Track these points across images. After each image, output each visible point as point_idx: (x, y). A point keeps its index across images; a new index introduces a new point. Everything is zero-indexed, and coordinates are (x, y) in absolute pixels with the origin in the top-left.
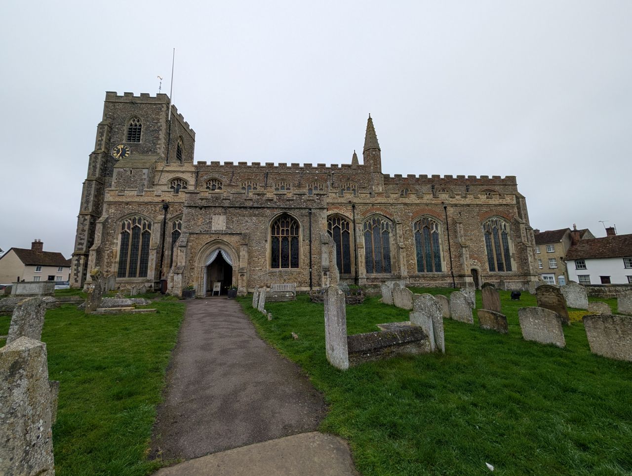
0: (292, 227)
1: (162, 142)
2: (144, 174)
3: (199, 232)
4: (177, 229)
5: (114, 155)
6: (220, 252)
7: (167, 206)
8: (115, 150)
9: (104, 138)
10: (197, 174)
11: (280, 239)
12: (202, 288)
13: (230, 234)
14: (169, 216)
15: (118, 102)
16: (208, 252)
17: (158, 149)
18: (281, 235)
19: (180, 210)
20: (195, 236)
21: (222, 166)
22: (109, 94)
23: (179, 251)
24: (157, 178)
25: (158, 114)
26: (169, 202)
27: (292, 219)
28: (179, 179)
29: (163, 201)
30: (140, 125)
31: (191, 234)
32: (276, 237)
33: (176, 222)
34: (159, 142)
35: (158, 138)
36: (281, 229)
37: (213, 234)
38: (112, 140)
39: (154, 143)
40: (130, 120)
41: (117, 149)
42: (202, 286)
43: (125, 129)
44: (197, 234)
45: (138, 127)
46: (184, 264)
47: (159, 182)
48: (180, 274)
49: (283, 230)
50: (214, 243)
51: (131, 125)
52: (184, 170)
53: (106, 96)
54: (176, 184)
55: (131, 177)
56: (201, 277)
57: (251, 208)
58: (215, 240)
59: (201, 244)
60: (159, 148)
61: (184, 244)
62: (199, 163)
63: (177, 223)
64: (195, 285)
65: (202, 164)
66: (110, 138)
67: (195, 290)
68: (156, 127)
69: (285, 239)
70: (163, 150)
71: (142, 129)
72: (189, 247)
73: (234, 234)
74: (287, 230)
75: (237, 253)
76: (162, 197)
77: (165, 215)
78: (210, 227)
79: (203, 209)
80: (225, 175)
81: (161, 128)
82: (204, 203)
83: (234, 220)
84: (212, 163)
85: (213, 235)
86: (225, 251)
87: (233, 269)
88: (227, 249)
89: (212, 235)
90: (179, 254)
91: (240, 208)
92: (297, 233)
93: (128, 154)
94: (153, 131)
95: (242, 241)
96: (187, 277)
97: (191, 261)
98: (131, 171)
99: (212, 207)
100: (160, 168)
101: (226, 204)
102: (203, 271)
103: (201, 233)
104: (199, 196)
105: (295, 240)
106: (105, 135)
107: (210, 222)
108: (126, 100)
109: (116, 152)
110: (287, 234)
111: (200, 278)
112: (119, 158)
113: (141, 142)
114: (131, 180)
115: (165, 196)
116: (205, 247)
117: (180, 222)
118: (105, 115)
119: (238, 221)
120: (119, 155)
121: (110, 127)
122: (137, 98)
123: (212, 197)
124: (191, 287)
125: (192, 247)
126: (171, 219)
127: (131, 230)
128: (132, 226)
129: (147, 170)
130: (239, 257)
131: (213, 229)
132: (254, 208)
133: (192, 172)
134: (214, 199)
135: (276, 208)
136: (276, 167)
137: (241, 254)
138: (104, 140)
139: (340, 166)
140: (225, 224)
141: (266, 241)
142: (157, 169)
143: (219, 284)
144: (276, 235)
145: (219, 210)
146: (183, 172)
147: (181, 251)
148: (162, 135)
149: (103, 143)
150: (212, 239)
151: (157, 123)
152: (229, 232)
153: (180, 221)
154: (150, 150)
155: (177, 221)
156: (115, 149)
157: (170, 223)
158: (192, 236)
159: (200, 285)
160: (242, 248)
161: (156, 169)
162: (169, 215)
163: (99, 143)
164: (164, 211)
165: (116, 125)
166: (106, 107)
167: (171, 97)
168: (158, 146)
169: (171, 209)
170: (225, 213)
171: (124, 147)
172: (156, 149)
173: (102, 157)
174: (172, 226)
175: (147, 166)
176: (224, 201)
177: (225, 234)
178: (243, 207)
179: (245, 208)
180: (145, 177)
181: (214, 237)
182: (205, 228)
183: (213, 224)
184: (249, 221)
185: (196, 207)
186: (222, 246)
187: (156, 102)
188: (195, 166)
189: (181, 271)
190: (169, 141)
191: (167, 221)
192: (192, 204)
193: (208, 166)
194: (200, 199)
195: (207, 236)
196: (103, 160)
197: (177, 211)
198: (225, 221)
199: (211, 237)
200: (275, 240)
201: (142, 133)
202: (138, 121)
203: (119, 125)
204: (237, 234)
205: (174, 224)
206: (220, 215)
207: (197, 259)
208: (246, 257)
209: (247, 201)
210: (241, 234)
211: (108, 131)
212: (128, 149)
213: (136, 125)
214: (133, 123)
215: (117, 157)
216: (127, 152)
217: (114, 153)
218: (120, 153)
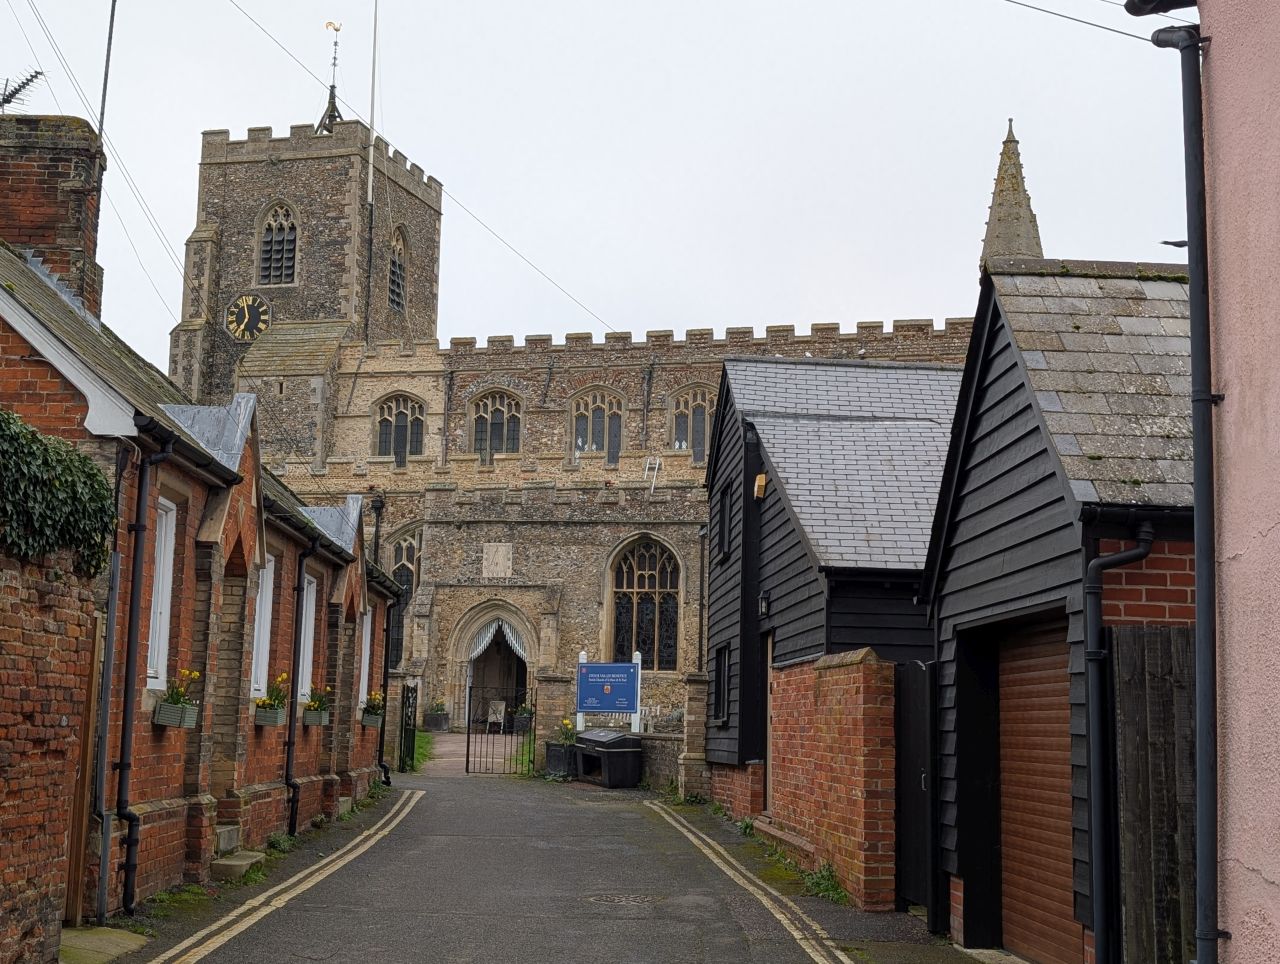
0: (663, 570)
1: (353, 275)
2: (314, 390)
3: (455, 582)
4: (404, 561)
5: (231, 327)
6: (500, 627)
7: (382, 502)
8: (232, 313)
9: (205, 280)
10: (452, 379)
11: (635, 600)
12: (462, 711)
13: (520, 587)
14: (386, 528)
15: (233, 163)
16: (474, 628)
17: (343, 302)
18: (636, 589)
19: (411, 512)
20: (447, 590)
21: (519, 352)
22: (210, 138)
23: (415, 626)
24: (344, 394)
25: (338, 189)
26: (385, 493)
27: (664, 550)
28: (401, 396)
29: (372, 488)
30: (293, 228)
31: (438, 586)
32: (625, 594)
33: (402, 543)
34: (345, 278)
35: (341, 267)
36: (637, 573)
37: (485, 586)
38: (223, 284)
39: (331, 284)
40: (266, 215)
41: (236, 311)
42: (462, 705)
43: (255, 243)
44: (451, 586)
45: (287, 236)
46: (425, 655)
47: (351, 408)
48: (419, 678)
49: (641, 577)
50: (486, 608)
51: (269, 229)
52: (414, 368)
53: (204, 146)
54: (394, 412)
55: (280, 402)
56: (460, 686)
57: (567, 524)
58: (488, 600)
59: (460, 610)
60: (346, 298)
61: (425, 610)
62: (456, 343)
63: (404, 545)
64: (448, 704)
65: (463, 345)
66: (219, 277)
67: (447, 714)
68: (335, 233)
69: (646, 599)
70: (355, 301)
71: (298, 243)
72: (435, 617)
73: (530, 587)
74: (652, 577)
75: (536, 633)
76: (368, 477)
77: (378, 527)
78: (479, 571)
79: (464, 527)
80: (529, 379)
81: (349, 234)
82: (466, 514)
83: (532, 551)
84: (491, 341)
85: (485, 590)
86: (510, 625)
87: (528, 670)
88: (514, 621)
89: (482, 589)
90: (415, 632)
91: (543, 524)
92: (675, 585)
93: (265, 322)
94: (328, 244)
95: (544, 605)
96: (431, 685)
97: (439, 649)
98: (281, 385)
99: (482, 522)
100: (350, 366)
101: (514, 514)
102: (464, 671)
103: (459, 585)
104: (454, 498)
105: (670, 600)
106: (207, 272)
107: (479, 560)
108: (254, 151)
109: (233, 318)
110: (652, 586)
111: (457, 688)
112: (243, 336)
113: (296, 283)
114: (281, 410)
115: (376, 476)
116: (467, 617)
117: (411, 544)
118: (203, 205)
119: (538, 557)
120: (242, 327)
121: (219, 245)
122: (282, 145)
123: (482, 499)
124: (441, 707)
125: (441, 618)
126: (390, 535)
129: (321, 379)
130: (539, 639)
131: (485, 575)
132: (575, 524)
133: (436, 374)
134: (487, 504)
135: (625, 524)
136: (679, 347)
137: (542, 635)
138: (206, 286)
139: (888, 328)
140: (510, 564)
141: (600, 604)
142: (343, 370)
143: (502, 706)
144: (625, 590)
145: (498, 530)
146: (412, 375)
147: (419, 626)
148: (352, 255)
149: (204, 294)
150: (483, 599)
151: (336, 219)
152: (519, 584)
153: (411, 539)
154: (322, 305)
155: (405, 540)
156: (233, 309)
157: (388, 546)
158: (441, 591)
159: (459, 703)
160: (546, 621)
161: (339, 367)
162: (384, 524)
163: (192, 296)
164: (374, 515)
165: (231, 236)
166: (204, 180)
168: (342, 292)
169: (391, 509)
170: (510, 538)
171: (254, 301)
172: (336, 300)
173: (204, 338)
174: (393, 555)
175: (321, 368)
176: (508, 508)
177: (511, 587)
178: (550, 522)
179: (555, 523)
180: (316, 399)
181: (487, 595)
182: (468, 572)
183: (485, 563)
184: (563, 555)
185: (449, 523)
186: (504, 615)
187: (335, 152)
188: (445, 355)
189: (420, 671)
190: (368, 266)
191: (381, 541)
192: (441, 517)
193: (482, 353)
194: (457, 503)
195: (473, 592)
196: (207, 345)
197: (403, 516)
198: (511, 556)
199: (480, 594)
200: (622, 604)
201: (298, 255)
202: (287, 215)
203: (239, 233)
204: (537, 586)
205: (398, 549)
206: (500, 541)
207: (451, 643)
208: (554, 641)
209: (559, 507)
210: (544, 587)
211: (213, 256)
212: (265, 308)
213: (281, 229)
214: (274, 224)
215: (237, 334)
216: (263, 317)
217: (231, 322)
218: (246, 320)
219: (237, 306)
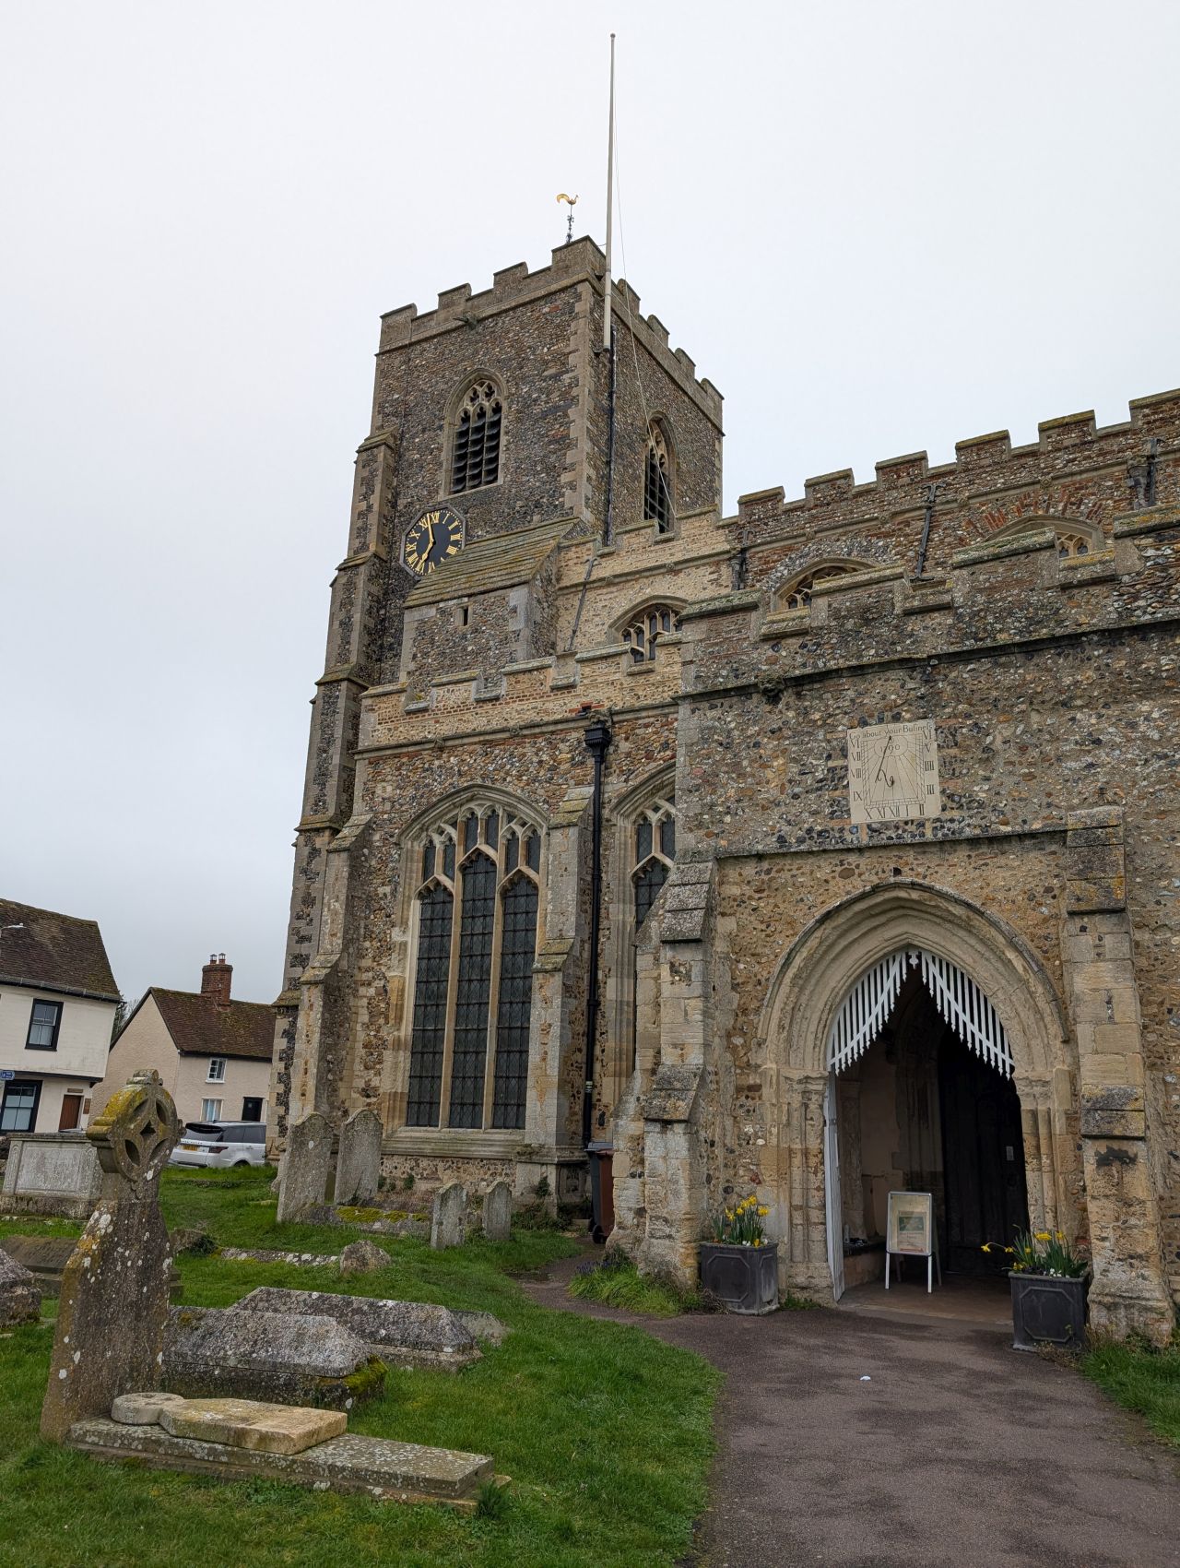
1: (582, 451)
2: (514, 610)
3: (770, 844)
4: (656, 852)
5: (410, 560)
6: (914, 973)
7: (605, 731)
8: (413, 540)
9: (375, 500)
10: (743, 562)
12: (816, 1234)
13: (974, 842)
14: (615, 786)
15: (419, 342)
16: (837, 976)
17: (568, 492)
19: (665, 746)
20: (750, 870)
21: (867, 491)
22: (390, 320)
23: (665, 971)
24: (565, 623)
25: (561, 335)
26: (612, 713)
28: (657, 607)
29: (586, 708)
30: (497, 409)
31: (724, 860)
33: (650, 813)
34: (570, 457)
35: (564, 442)
37: (860, 850)
38: (402, 502)
39: (550, 469)
40: (460, 399)
41: (417, 535)
42: (815, 1216)
43: (446, 442)
44: (760, 857)
45: (489, 418)
46: (695, 1058)
47: (577, 640)
48: (679, 1128)
50: (869, 914)
51: (466, 419)
52: (679, 557)
53: (383, 332)
54: (647, 636)
55: (464, 637)
56: (806, 1153)
57: (1112, 636)
58: (876, 889)
59: (791, 923)
60: (572, 486)
61: (690, 925)
62: (746, 502)
63: (654, 818)
64: (773, 1209)
65: (763, 503)
66: (396, 495)
67: (772, 1248)
68: (555, 397)
70: (585, 489)
71: (504, 423)
72: (720, 946)
73: (1007, 838)
75: (1046, 982)
76: (579, 690)
77: (599, 785)
78: (840, 809)
79: (787, 697)
80: (887, 535)
81: (575, 392)
82: (791, 659)
83: (996, 739)
84: (811, 485)
85: (863, 861)
86: (947, 967)
87: (1026, 1105)
88: (960, 950)
89: (852, 859)
90: (667, 990)
91: (1030, 649)
93: (456, 543)
94: (544, 415)
95: (1078, 887)
96: (718, 1151)
97: (738, 1041)
98: (466, 611)
99: (837, 672)
100: (576, 574)
101: (932, 636)
102: (813, 1106)
103: (783, 853)
104: (757, 624)
106: (378, 488)
107: (837, 778)
108: (446, 320)
109: (413, 547)
111: (797, 1161)
112: (426, 568)
113: (500, 481)
114: (465, 649)
115: (594, 684)
116: (813, 942)
117: (668, 815)
118: (380, 407)
119: (1023, 749)
120: (425, 556)
121: (396, 451)
122: (482, 300)
123: (836, 614)
124: (748, 1227)
125: (739, 950)
126: (623, 799)
127: (458, 875)
128: (460, 858)
129: (523, 591)
130: (1062, 1005)
131: (858, 816)
132: (1142, 631)
133: (713, 559)
134: (850, 624)
137: (1080, 983)
138: (376, 508)
140: (933, 778)
142: (565, 582)
143: (921, 1205)
145: (890, 687)
146: (673, 570)
147: (674, 969)
148: (580, 423)
149: (373, 519)
150: (857, 886)
151: (556, 377)
152: (968, 832)
153: (666, 806)
154: (538, 505)
155: (656, 809)
156: (413, 534)
157: (620, 822)
158: (732, 873)
159: (804, 1208)
160: (1088, 940)
161: (558, 580)
162: (613, 779)
163: (358, 531)
164: (591, 762)
165: (413, 437)
166: (382, 373)
167: (608, 244)
168: (565, 478)
169: (625, 746)
170: (927, 706)
171: (441, 518)
172: (557, 492)
173: (371, 579)
174: (631, 842)
175: (525, 571)
176: (913, 625)
177: (947, 844)
178: (1054, 641)
179: (1071, 642)
180: (517, 624)
181: (869, 872)
182: (810, 816)
183: (855, 784)
184: (1110, 732)
185: (744, 691)
186: (926, 934)
187: (554, 287)
188: (731, 525)
189: (682, 1108)
190: (609, 447)
191: (606, 813)
193: (797, 507)
194: (766, 639)
195: (825, 868)
196: (375, 589)
197: (649, 756)
198: (933, 756)
199: (847, 874)
201: (503, 440)
202: (489, 395)
203: (424, 431)
204: (1033, 835)
205: (643, 827)
206: (897, 718)
207: (770, 1022)
208: (1128, 1008)
209: (1080, 595)
210: (1058, 835)
211: (388, 466)
212: (456, 523)
213: (482, 414)
214: (471, 409)
215: (418, 569)
216: (453, 538)
217: (411, 553)
218: (430, 546)
219: (419, 529)
